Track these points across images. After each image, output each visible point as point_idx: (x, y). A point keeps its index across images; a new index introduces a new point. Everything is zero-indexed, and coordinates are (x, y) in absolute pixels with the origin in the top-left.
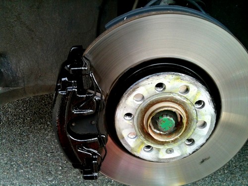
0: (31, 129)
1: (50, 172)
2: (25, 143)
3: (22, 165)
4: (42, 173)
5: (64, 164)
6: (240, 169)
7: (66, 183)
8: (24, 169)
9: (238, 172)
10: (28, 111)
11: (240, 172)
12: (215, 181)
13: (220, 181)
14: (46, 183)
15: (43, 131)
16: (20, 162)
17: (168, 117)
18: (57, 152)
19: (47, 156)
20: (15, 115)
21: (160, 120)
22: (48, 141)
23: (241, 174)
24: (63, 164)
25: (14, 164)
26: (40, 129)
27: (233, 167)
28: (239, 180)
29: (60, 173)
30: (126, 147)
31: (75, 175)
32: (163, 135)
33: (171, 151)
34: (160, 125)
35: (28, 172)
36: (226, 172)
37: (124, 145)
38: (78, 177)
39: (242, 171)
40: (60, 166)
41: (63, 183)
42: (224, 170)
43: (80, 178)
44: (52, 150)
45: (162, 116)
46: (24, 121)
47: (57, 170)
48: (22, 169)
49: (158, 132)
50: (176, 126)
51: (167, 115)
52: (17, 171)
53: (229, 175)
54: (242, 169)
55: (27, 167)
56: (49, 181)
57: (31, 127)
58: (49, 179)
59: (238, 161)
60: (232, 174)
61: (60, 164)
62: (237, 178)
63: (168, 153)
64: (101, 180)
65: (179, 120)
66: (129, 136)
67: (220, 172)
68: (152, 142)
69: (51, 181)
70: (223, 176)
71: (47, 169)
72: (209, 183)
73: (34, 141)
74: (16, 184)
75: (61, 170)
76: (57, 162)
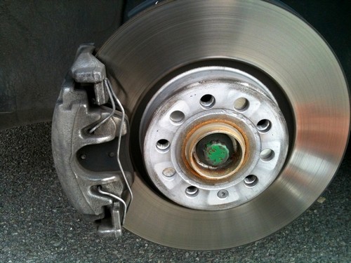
0: (29, 175)
1: (56, 235)
2: (20, 195)
3: (16, 226)
4: (46, 236)
5: (77, 222)
6: (327, 225)
7: (79, 249)
8: (19, 231)
9: (324, 230)
10: (25, 150)
11: (327, 230)
12: (292, 243)
13: (298, 243)
14: (50, 250)
15: (46, 178)
16: (13, 221)
17: (220, 144)
18: (66, 207)
19: (53, 212)
20: (6, 156)
21: (208, 149)
22: (53, 191)
23: (328, 233)
24: (74, 222)
25: (5, 224)
26: (42, 175)
27: (316, 223)
28: (325, 241)
29: (70, 235)
30: (160, 188)
31: (93, 238)
32: (213, 170)
33: (224, 194)
34: (208, 155)
35: (25, 235)
36: (307, 230)
37: (157, 186)
38: (97, 241)
39: (329, 228)
40: (71, 226)
41: (74, 249)
42: (304, 228)
43: (99, 242)
44: (60, 203)
45: (211, 143)
46: (19, 163)
47: (66, 232)
48: (16, 231)
49: (206, 166)
50: (230, 158)
51: (217, 142)
52: (9, 233)
53: (311, 234)
54: (329, 226)
55: (24, 228)
56: (55, 247)
57: (28, 173)
58: (55, 245)
59: (324, 214)
60: (315, 232)
61: (71, 224)
62: (323, 238)
63: (220, 197)
64: (129, 244)
65: (235, 147)
66: (165, 173)
67: (298, 230)
68: (198, 181)
69: (58, 247)
70: (303, 235)
71: (53, 231)
72: (283, 246)
73: (33, 191)
74: (7, 252)
75: (72, 232)
76: (66, 221)
